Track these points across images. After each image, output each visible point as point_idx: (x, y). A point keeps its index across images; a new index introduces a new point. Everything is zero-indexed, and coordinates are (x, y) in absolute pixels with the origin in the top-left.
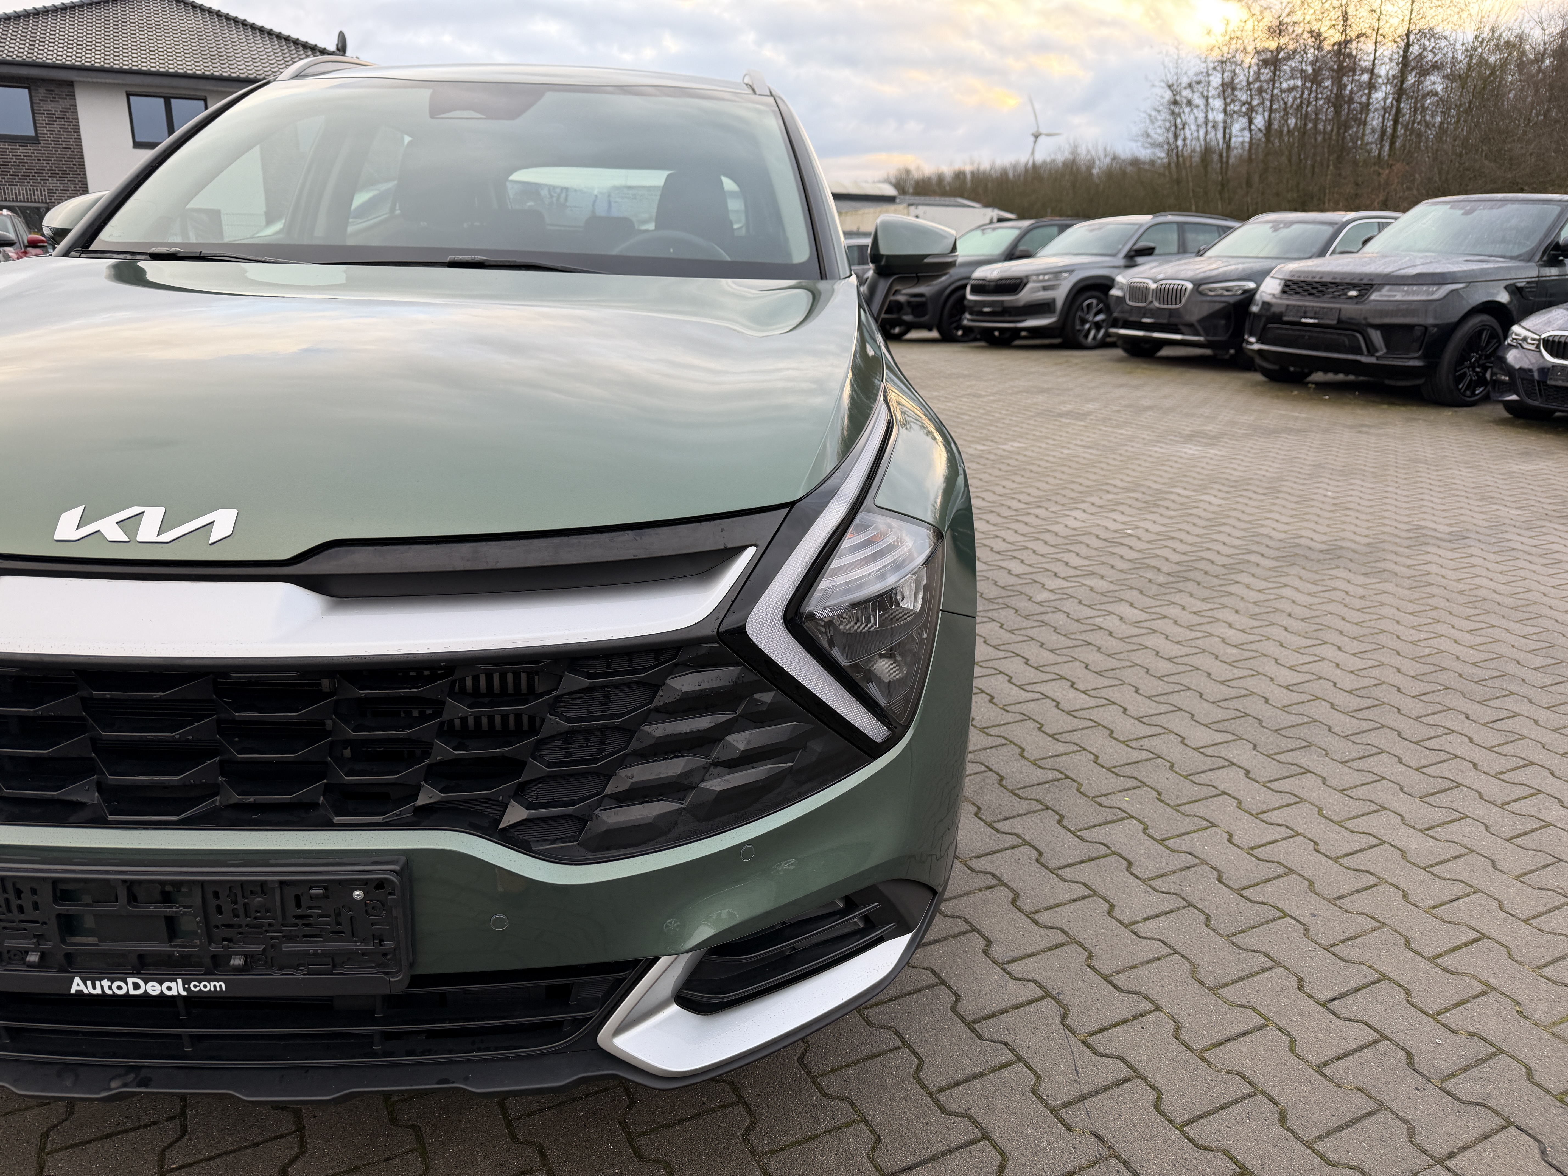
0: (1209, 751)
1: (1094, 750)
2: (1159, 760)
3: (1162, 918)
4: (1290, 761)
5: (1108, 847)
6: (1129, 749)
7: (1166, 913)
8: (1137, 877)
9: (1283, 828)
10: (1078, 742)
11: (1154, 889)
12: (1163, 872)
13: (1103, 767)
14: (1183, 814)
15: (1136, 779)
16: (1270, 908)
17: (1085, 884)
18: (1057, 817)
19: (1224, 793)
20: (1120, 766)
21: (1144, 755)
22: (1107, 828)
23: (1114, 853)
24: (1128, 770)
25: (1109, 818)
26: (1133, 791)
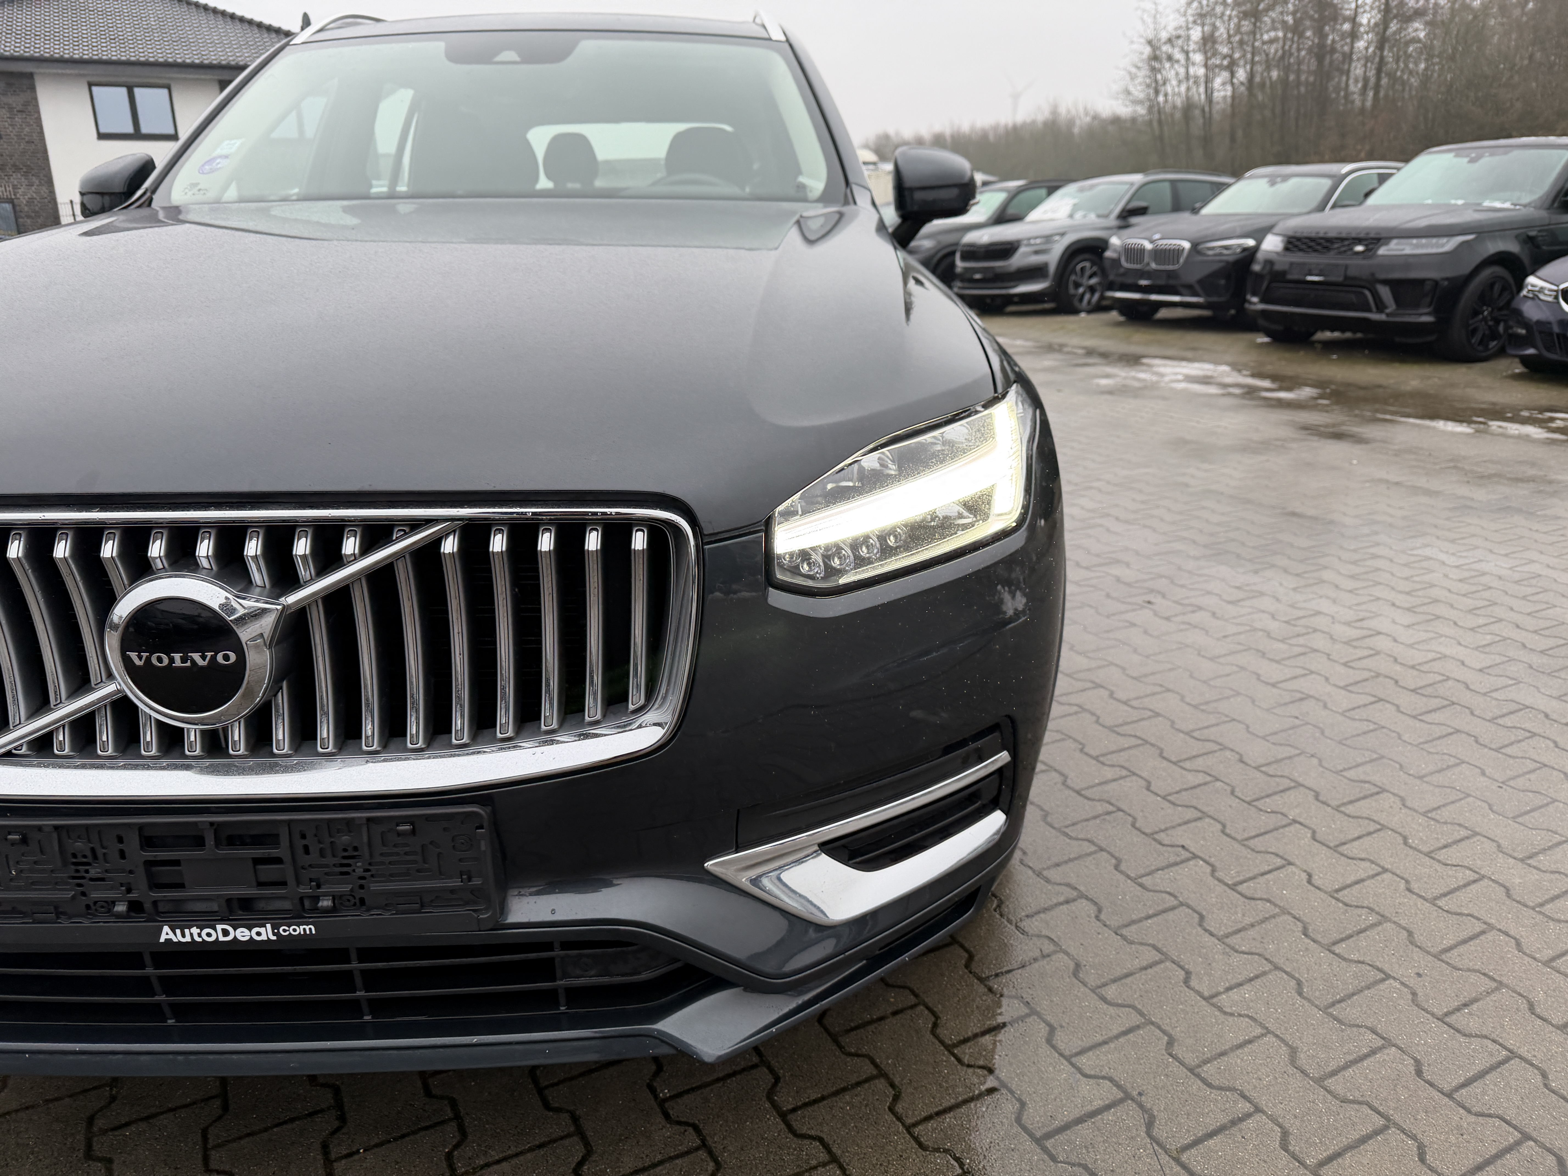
0: (1270, 770)
1: (1145, 774)
2: (1218, 784)
3: (1247, 987)
4: (1362, 777)
5: (1175, 897)
6: (1184, 772)
7: (1251, 980)
8: (1212, 934)
9: (1368, 864)
10: (1126, 765)
11: (1233, 948)
12: (1240, 926)
13: (1157, 795)
14: (1253, 850)
15: (1196, 808)
16: (1368, 968)
17: (1154, 947)
18: (1114, 861)
19: (1295, 821)
20: (1177, 793)
21: (1201, 778)
22: (1172, 873)
23: (1182, 904)
24: (1185, 797)
25: (1172, 859)
26: (1194, 824)
